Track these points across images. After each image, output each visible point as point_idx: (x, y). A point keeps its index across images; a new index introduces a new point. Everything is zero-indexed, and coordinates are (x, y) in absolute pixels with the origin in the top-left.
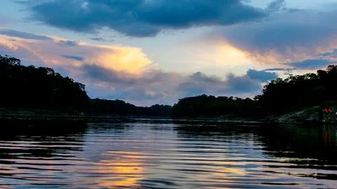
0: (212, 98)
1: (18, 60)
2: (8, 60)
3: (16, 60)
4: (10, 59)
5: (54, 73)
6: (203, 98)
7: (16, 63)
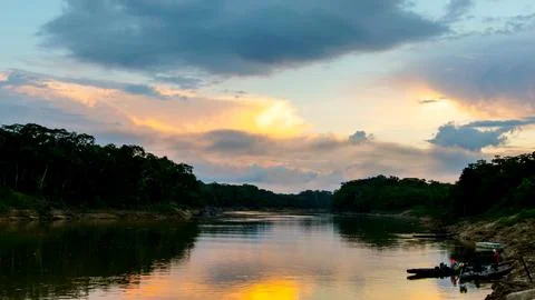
0: (393, 181)
1: (92, 137)
2: (77, 139)
3: (87, 137)
4: (80, 136)
5: (144, 154)
6: (379, 183)
7: (89, 141)
